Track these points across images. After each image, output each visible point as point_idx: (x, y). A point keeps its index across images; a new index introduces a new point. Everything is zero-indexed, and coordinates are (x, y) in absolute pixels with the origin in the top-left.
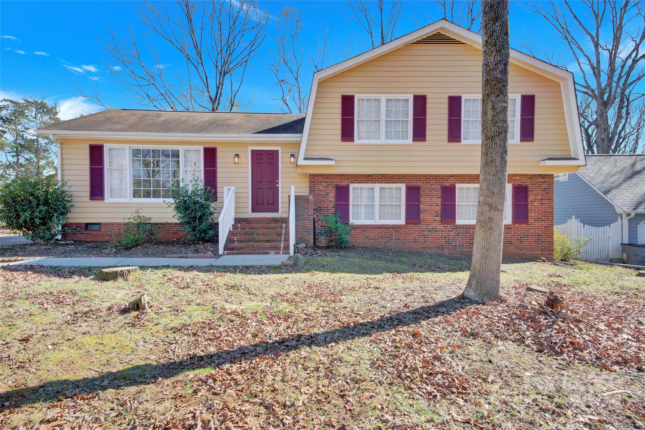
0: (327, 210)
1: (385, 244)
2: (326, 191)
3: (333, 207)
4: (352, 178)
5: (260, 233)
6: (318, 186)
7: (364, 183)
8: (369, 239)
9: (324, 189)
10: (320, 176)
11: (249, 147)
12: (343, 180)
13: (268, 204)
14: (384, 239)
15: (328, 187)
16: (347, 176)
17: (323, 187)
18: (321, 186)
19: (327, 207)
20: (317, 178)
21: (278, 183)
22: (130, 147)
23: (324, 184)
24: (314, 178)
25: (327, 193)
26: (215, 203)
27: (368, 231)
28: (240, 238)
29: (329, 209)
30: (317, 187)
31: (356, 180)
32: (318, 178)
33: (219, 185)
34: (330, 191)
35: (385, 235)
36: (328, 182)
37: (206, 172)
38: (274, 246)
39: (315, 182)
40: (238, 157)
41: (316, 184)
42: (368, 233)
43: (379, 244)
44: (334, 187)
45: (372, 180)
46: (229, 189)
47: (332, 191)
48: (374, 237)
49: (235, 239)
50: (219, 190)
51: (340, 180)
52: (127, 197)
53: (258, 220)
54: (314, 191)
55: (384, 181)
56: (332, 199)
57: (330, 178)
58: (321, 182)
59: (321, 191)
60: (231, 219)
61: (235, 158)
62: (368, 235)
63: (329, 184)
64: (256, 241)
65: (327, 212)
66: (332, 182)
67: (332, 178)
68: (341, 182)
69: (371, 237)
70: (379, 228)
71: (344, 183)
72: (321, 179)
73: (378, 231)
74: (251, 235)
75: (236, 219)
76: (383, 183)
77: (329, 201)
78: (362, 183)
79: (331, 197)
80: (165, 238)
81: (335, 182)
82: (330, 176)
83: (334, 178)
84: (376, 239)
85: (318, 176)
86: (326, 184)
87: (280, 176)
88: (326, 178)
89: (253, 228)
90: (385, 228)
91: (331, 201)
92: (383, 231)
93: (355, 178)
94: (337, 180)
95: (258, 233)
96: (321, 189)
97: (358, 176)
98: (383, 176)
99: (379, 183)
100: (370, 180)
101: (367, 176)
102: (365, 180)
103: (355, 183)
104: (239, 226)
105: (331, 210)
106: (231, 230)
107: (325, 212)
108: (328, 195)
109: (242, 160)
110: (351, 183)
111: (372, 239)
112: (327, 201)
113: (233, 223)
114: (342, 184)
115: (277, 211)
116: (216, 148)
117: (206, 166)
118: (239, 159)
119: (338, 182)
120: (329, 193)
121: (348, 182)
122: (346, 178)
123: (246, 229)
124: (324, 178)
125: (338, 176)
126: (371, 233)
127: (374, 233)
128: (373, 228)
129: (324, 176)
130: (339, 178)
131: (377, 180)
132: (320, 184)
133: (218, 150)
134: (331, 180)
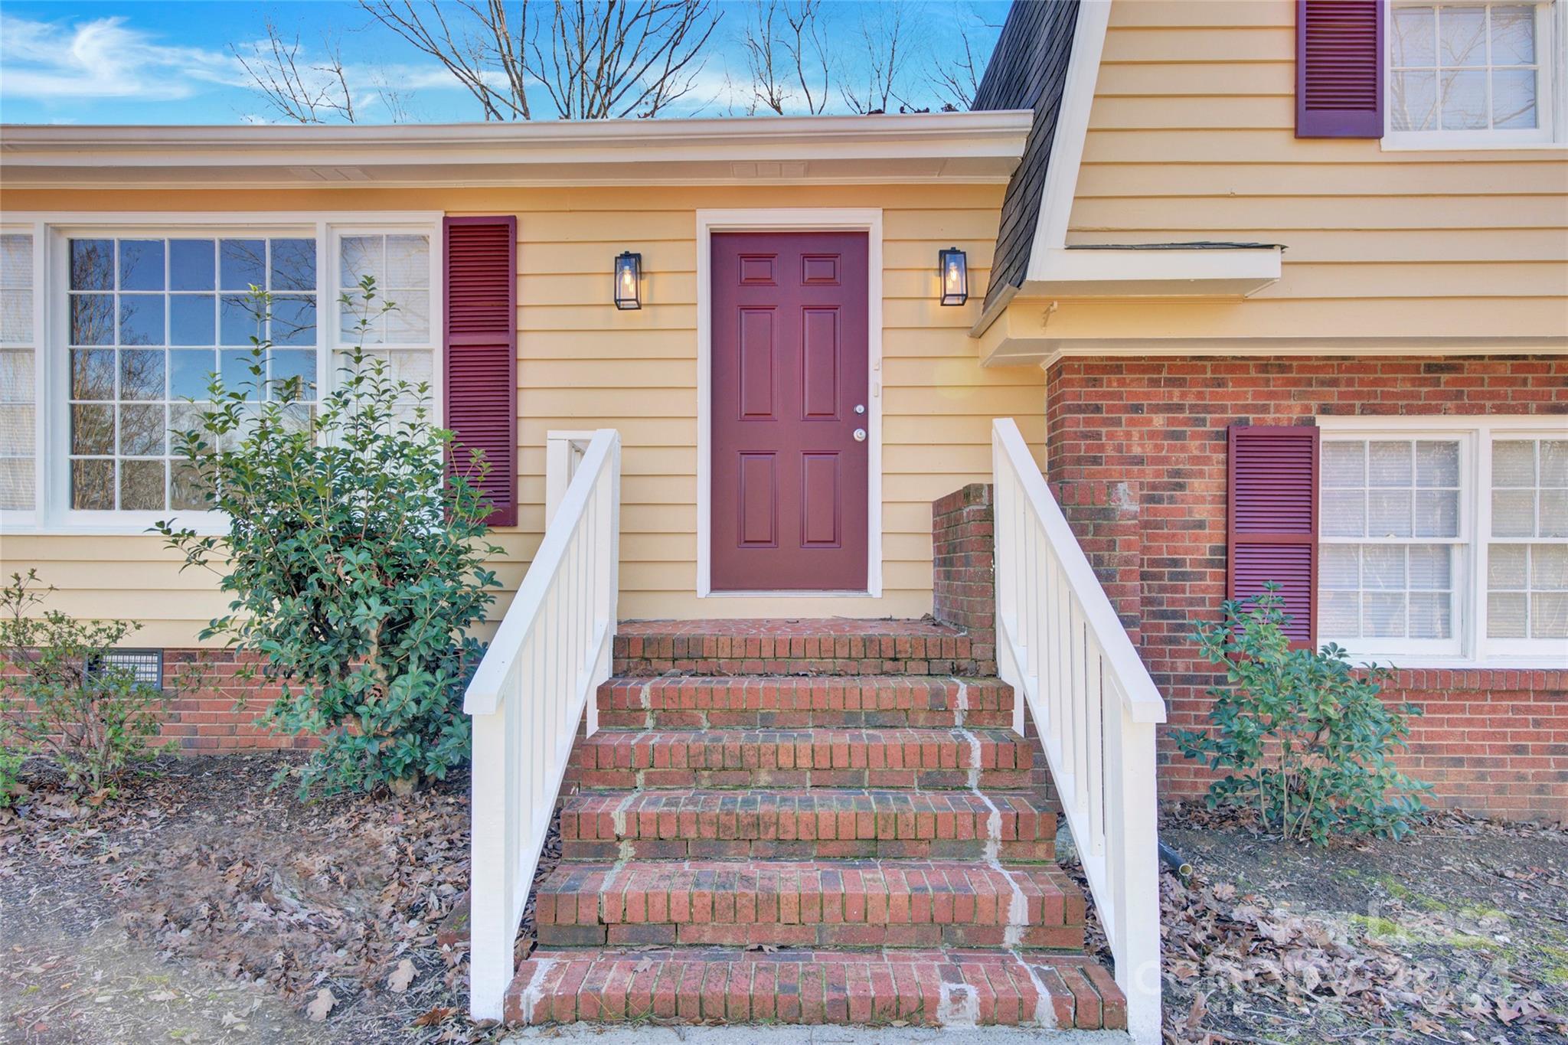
0: (1174, 576)
1: (1540, 790)
2: (1165, 460)
3: (1210, 563)
4: (1334, 383)
5: (804, 762)
6: (1120, 430)
7: (1410, 411)
8: (1440, 762)
9: (1158, 448)
10: (1131, 369)
11: (700, 213)
12: (1271, 395)
13: (804, 541)
14: (1533, 763)
15: (1179, 436)
16: (1302, 369)
17: (1152, 435)
18: (1135, 431)
19: (1175, 563)
20: (1111, 384)
21: (863, 421)
22: (56, 229)
23: (1159, 421)
24: (1096, 382)
25: (1177, 473)
26: (498, 537)
27: (1431, 709)
28: (659, 818)
29: (1184, 576)
30: (1111, 436)
31: (1358, 395)
32: (1122, 383)
33: (526, 434)
34: (1195, 460)
35: (1538, 737)
36: (1180, 408)
37: (455, 357)
38: (943, 916)
39: (1098, 409)
40: (638, 274)
41: (1106, 422)
42: (1429, 722)
43: (1500, 790)
44: (1217, 435)
45: (1459, 395)
46: (578, 449)
47: (1206, 461)
48: (1468, 749)
49: (620, 828)
50: (525, 463)
51: (1256, 395)
52: (32, 507)
53: (767, 652)
54: (1096, 461)
55: (1534, 396)
56: (1208, 512)
57: (1194, 383)
58: (1137, 409)
59: (1139, 461)
60: (593, 651)
61: (617, 273)
62: (1430, 736)
63: (1187, 422)
64: (786, 848)
65: (1174, 589)
66: (1206, 409)
67: (1206, 383)
68: (1265, 409)
69: (1450, 749)
70: (1497, 694)
71: (1283, 414)
72: (1136, 388)
73: (1494, 710)
74: (735, 777)
75: (622, 646)
76: (1525, 410)
77: (1186, 526)
78: (1392, 411)
79: (1200, 500)
80: (232, 732)
81: (1223, 409)
82: (1194, 370)
83: (1221, 383)
84: (1480, 762)
85: (1118, 369)
86: (1171, 422)
87: (876, 379)
88: (1171, 383)
89: (744, 717)
90: (1540, 694)
91: (1200, 525)
92: (1528, 710)
93: (1350, 382)
94: (1236, 396)
95: (786, 761)
96: (1137, 451)
97: (1372, 369)
98: (1531, 369)
99: (1500, 410)
100: (1445, 396)
101: (1429, 368)
102: (1415, 396)
103: (1347, 411)
104: (645, 702)
105: (1201, 576)
106: (592, 727)
107: (1163, 589)
108: (1181, 487)
109: (658, 289)
110: (1325, 410)
111: (1459, 762)
112: (1174, 525)
113: (604, 674)
114: (1270, 417)
115: (857, 581)
116: (513, 219)
117: (454, 324)
118: (644, 284)
119: (1246, 408)
120: (1190, 474)
121: (1307, 409)
122: (1296, 382)
123: (695, 726)
124: (1154, 383)
125: (1245, 369)
126: (1451, 723)
127: (1469, 722)
128: (1463, 694)
129: (1158, 369)
130: (1253, 382)
131: (1493, 396)
132: (1131, 422)
133: (524, 234)
134: (1200, 395)
